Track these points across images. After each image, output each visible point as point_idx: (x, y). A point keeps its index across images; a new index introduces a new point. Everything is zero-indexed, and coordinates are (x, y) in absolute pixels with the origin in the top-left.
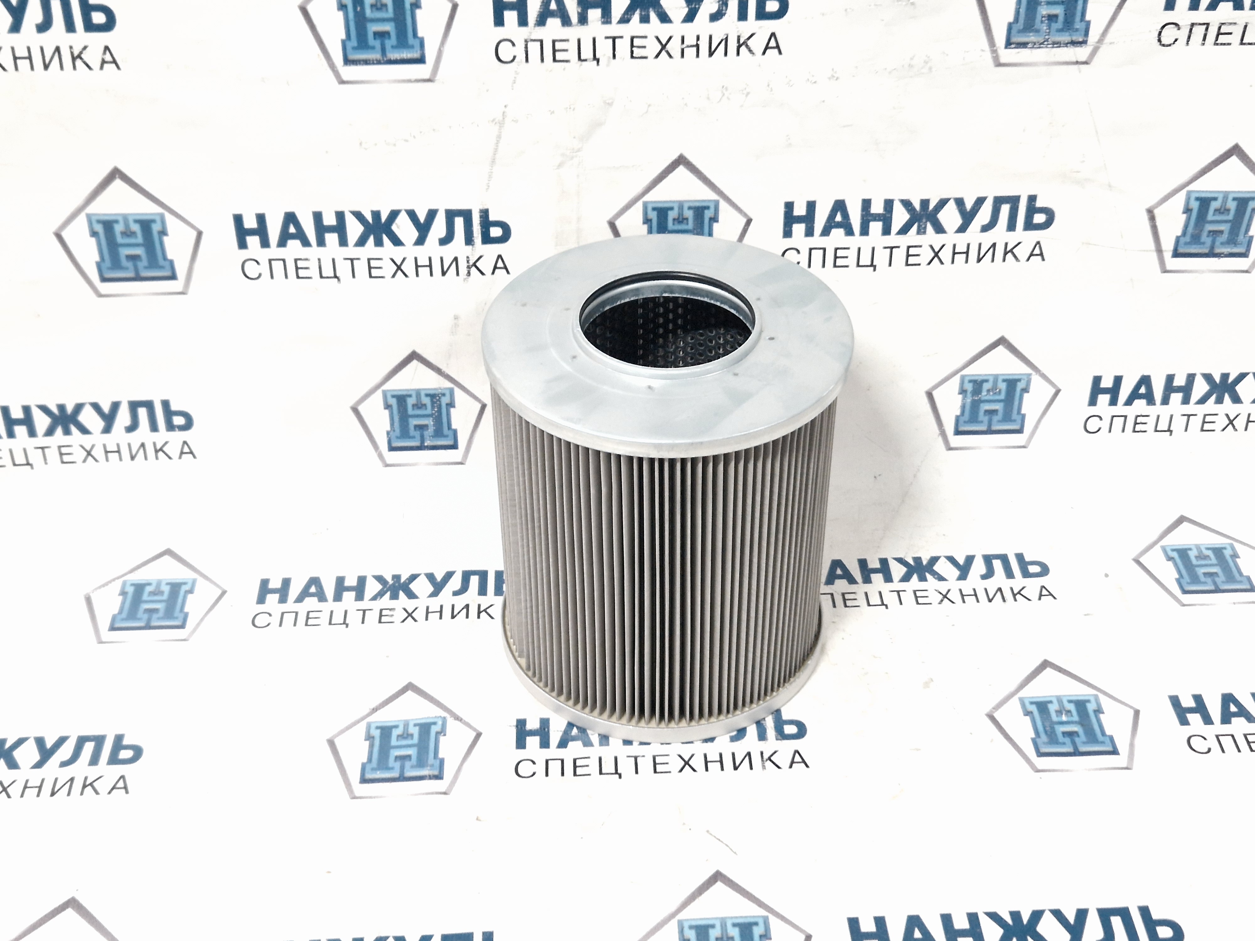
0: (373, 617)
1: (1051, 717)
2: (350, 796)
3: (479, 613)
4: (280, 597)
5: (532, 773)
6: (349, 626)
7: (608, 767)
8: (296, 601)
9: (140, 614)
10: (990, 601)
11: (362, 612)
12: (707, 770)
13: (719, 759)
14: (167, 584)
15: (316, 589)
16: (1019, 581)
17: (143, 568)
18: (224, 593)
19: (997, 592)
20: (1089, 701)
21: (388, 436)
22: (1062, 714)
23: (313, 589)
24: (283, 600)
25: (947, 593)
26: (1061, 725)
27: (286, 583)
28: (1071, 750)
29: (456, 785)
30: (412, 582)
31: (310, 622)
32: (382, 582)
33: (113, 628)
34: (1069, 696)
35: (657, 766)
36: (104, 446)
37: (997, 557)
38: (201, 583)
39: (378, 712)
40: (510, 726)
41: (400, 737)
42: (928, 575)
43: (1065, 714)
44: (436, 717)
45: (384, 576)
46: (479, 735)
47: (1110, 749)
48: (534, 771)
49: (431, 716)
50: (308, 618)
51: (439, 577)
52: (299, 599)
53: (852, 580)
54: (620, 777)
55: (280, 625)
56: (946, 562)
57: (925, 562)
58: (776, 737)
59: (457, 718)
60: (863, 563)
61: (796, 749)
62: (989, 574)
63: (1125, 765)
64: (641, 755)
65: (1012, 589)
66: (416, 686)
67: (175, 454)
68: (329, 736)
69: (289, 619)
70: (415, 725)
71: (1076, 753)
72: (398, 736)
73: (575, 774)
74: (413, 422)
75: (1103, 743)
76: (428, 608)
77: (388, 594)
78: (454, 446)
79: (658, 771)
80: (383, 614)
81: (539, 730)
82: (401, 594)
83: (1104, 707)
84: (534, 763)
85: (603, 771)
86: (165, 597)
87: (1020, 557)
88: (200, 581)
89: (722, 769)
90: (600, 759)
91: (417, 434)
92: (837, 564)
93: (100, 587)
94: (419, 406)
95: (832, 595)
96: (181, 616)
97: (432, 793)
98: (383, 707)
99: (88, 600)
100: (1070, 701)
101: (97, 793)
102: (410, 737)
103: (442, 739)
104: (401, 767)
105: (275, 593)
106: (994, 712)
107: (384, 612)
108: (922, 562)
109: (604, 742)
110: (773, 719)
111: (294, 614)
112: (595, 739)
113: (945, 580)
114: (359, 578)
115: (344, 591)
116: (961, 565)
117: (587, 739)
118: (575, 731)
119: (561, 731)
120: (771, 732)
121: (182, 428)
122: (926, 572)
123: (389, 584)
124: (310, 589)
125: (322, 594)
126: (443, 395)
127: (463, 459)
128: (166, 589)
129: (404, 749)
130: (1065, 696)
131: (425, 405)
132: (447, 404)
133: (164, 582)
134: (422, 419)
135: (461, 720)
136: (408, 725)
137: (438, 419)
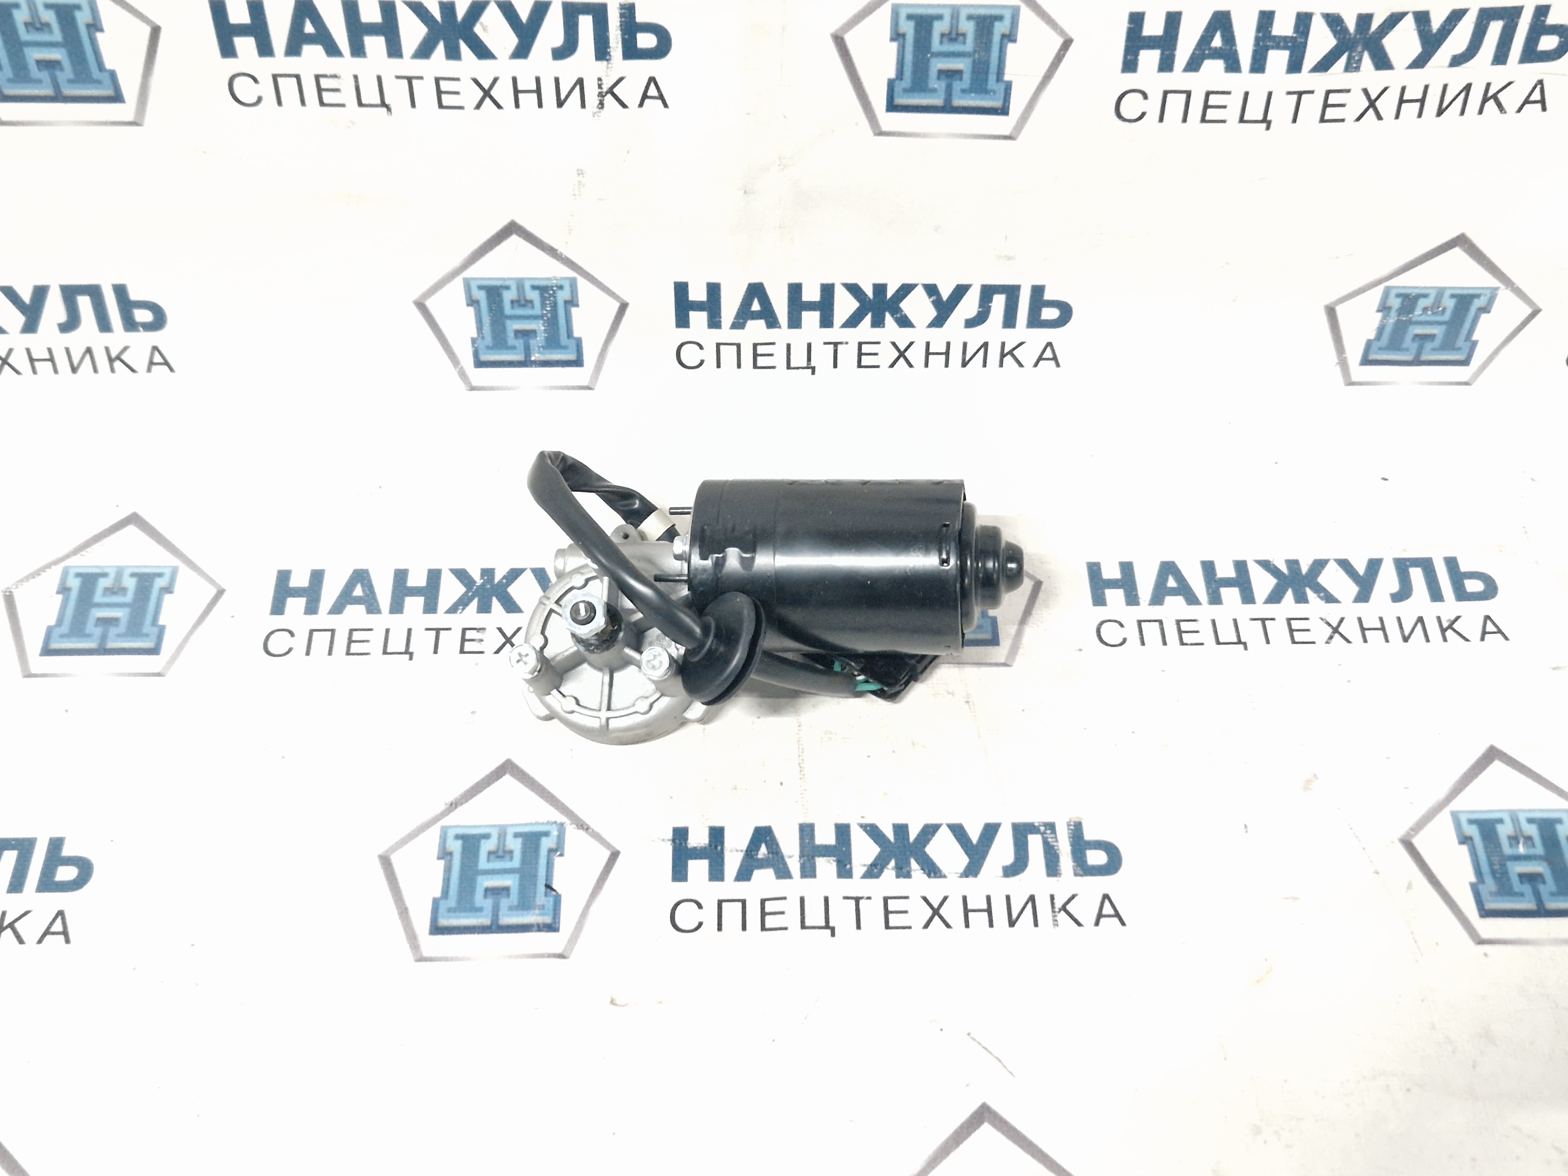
0: (448, 641)
1: (1501, 848)
4: (308, 603)
5: (696, 925)
6: (414, 657)
7: (815, 917)
8: (330, 613)
9: (90, 627)
10: (1406, 639)
11: (434, 632)
12: (967, 925)
13: (985, 907)
14: (133, 575)
15: (364, 591)
16: (1450, 607)
17: (96, 547)
18: (221, 592)
19: (1416, 625)
20: (1559, 821)
21: (473, 346)
22: (1518, 843)
23: (358, 591)
24: (312, 609)
25: (1339, 625)
26: (1517, 863)
27: (317, 577)
28: (1531, 905)
29: (579, 941)
30: (512, 583)
31: (355, 648)
33: (47, 651)
34: (1530, 811)
35: (891, 916)
36: (28, 351)
37: (1416, 562)
38: (185, 577)
39: (460, 809)
40: (663, 840)
41: (493, 855)
42: (1309, 592)
43: (1524, 843)
44: (548, 821)
45: (467, 570)
46: (615, 856)
48: (700, 920)
49: (541, 821)
50: (350, 641)
52: (337, 609)
53: (1192, 599)
54: (833, 934)
55: (308, 653)
56: (1337, 570)
57: (1304, 569)
58: (1074, 870)
59: (582, 826)
60: (1208, 568)
61: (1106, 892)
62: (1403, 594)
64: (866, 896)
65: (1439, 618)
66: (517, 767)
67: (141, 364)
68: (382, 850)
69: (321, 641)
70: (516, 835)
71: (1541, 912)
72: (490, 853)
73: (763, 928)
74: (514, 326)
77: (475, 603)
78: (578, 362)
79: (891, 924)
80: (467, 637)
81: (708, 848)
82: (496, 604)
84: (700, 906)
85: (808, 923)
86: (129, 598)
87: (1451, 563)
88: (185, 574)
89: (991, 925)
90: (802, 900)
91: (519, 343)
92: (1168, 569)
93: (27, 578)
94: (521, 302)
95: (1161, 622)
96: (155, 630)
97: (542, 956)
98: (467, 801)
99: (10, 600)
100: (1531, 821)
101: (21, 941)
102: (508, 857)
103: (558, 861)
104: (493, 907)
105: (299, 596)
106: (1413, 836)
107: (469, 635)
108: (1300, 569)
109: (809, 871)
110: (1070, 838)
111: (330, 633)
112: (794, 865)
113: (1336, 601)
114: (431, 572)
115: (407, 595)
116: (1360, 575)
117: (781, 866)
118: (763, 850)
119: (742, 849)
120: (1066, 862)
121: (149, 327)
122: (1306, 587)
123: (477, 584)
124: (354, 590)
125: (373, 601)
126: (561, 287)
127: (591, 381)
128: (130, 583)
129: (499, 876)
130: (1523, 811)
131: (531, 302)
132: (566, 302)
133: (128, 572)
134: (527, 321)
135: (587, 829)
136: (505, 835)
137: (552, 323)
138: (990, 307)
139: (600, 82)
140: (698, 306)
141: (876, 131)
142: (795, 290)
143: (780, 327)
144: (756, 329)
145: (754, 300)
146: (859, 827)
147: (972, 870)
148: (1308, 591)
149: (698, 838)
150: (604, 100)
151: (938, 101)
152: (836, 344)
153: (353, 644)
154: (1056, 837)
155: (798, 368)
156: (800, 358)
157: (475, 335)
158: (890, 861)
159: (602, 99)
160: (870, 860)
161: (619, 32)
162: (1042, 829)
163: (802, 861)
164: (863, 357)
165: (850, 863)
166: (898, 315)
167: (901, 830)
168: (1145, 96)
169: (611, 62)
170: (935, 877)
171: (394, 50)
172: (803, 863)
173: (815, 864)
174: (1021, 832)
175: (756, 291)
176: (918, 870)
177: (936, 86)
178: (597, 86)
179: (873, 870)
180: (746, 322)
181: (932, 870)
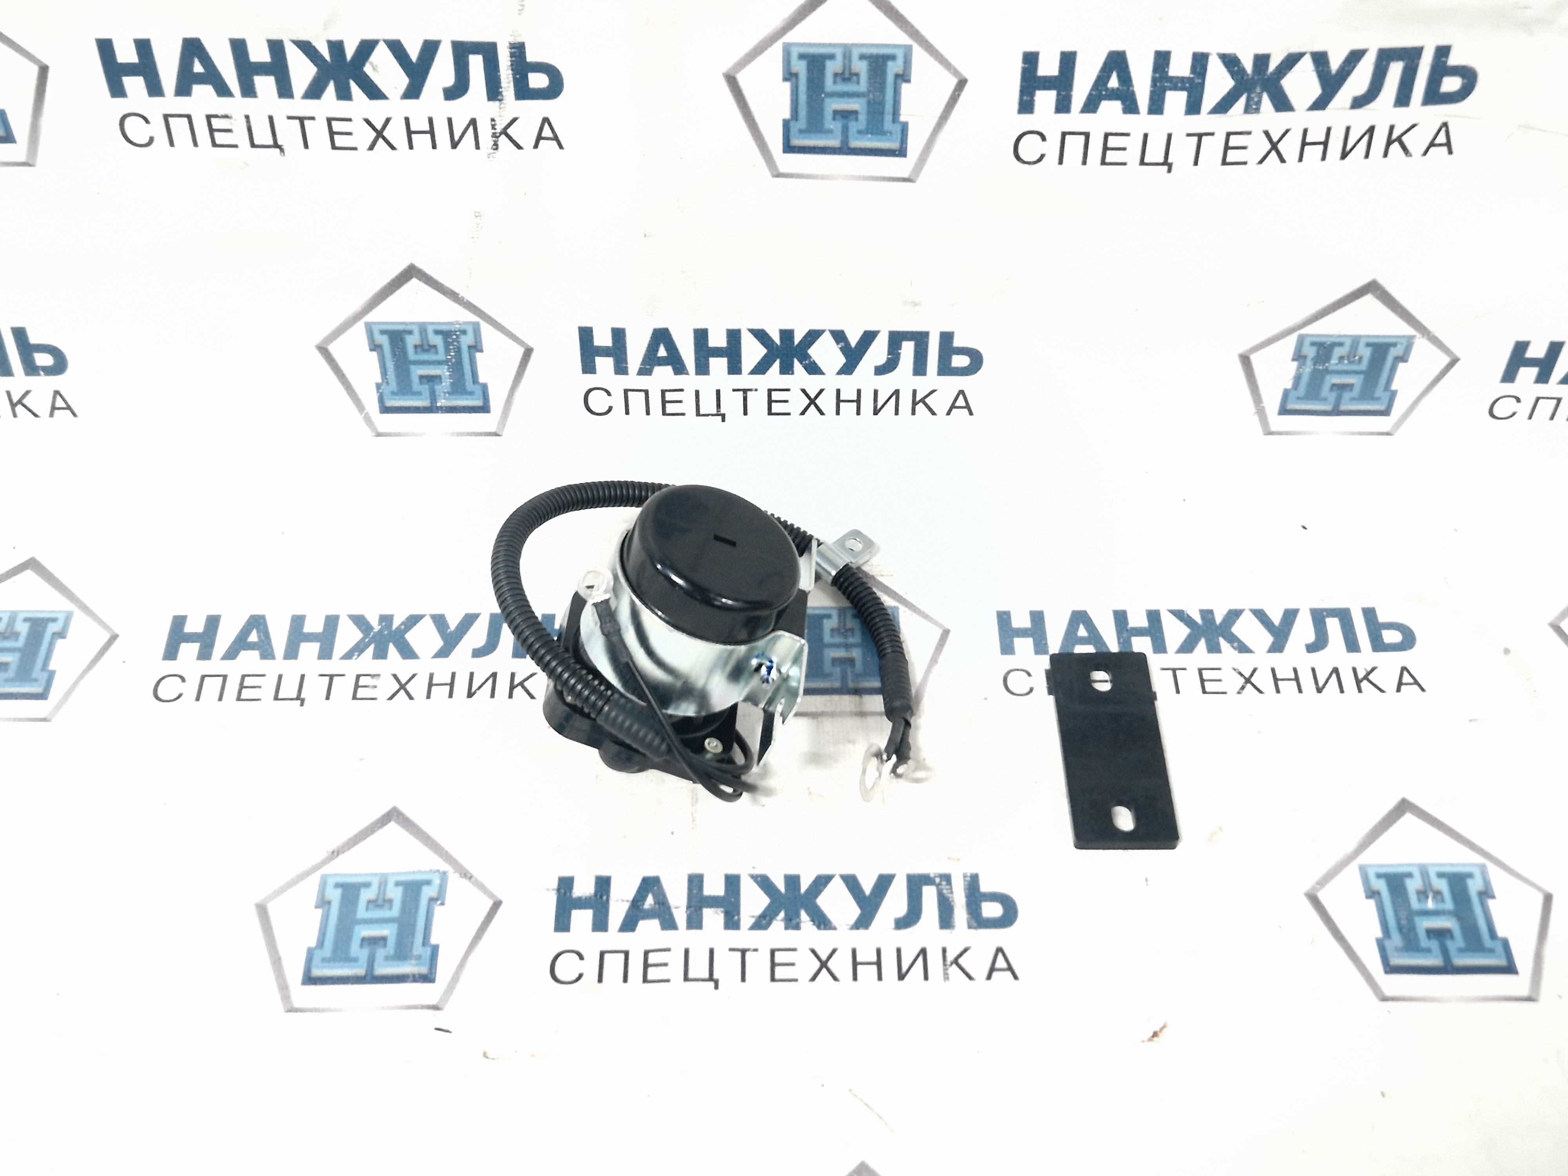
0: (343, 687)
1: (1409, 902)
2: (284, 1006)
3: (512, 688)
4: (202, 649)
5: (576, 976)
6: (306, 702)
7: (699, 968)
8: (224, 658)
10: (1319, 690)
11: (327, 678)
12: (855, 978)
13: (874, 959)
14: (26, 620)
15: (259, 637)
16: (1366, 658)
18: (114, 638)
19: (1331, 675)
20: (1470, 875)
21: (378, 391)
22: (1427, 897)
23: (253, 637)
24: (205, 654)
25: (1252, 675)
26: (1425, 918)
27: (213, 622)
28: (1439, 962)
29: (455, 993)
30: (410, 629)
31: (246, 693)
32: (363, 627)
34: (1441, 865)
35: (777, 969)
37: (1333, 613)
38: (79, 622)
39: (341, 856)
40: (547, 889)
41: (373, 904)
42: (1222, 642)
43: (1432, 898)
44: (431, 870)
45: (366, 617)
46: (497, 905)
47: (1502, 962)
48: (581, 972)
49: (423, 870)
50: (242, 686)
51: (453, 623)
52: (231, 654)
53: (1102, 648)
54: (716, 987)
55: (198, 699)
56: (1252, 621)
57: (1219, 619)
58: (968, 923)
59: (466, 875)
61: (999, 945)
62: (1319, 644)
63: (1525, 993)
64: (753, 947)
65: (1354, 670)
66: (403, 815)
67: (43, 409)
68: (258, 899)
69: (212, 686)
70: (397, 884)
71: (1448, 968)
72: (369, 902)
73: (645, 980)
75: (1491, 951)
76: (431, 676)
77: (371, 650)
78: (484, 408)
79: (777, 976)
80: (360, 684)
81: (594, 898)
82: (392, 650)
83: (1496, 889)
84: (581, 957)
85: (691, 975)
86: (20, 643)
87: (1369, 614)
88: (79, 619)
89: (880, 978)
90: (687, 952)
91: (425, 389)
92: (1079, 618)
94: (424, 347)
96: (45, 675)
97: (415, 1007)
98: (349, 849)
100: (1441, 875)
102: (387, 905)
103: (438, 910)
104: (369, 957)
105: (193, 642)
106: (1318, 890)
107: (363, 681)
108: (1213, 619)
109: (695, 922)
110: (965, 889)
111: (221, 678)
112: (680, 916)
113: (1248, 651)
114: (328, 618)
115: (303, 641)
116: (1275, 626)
117: (667, 916)
118: (650, 901)
119: (628, 899)
120: (960, 914)
121: (50, 371)
122: (1220, 636)
123: (375, 630)
124: (249, 636)
125: (268, 647)
126: (464, 332)
127: (498, 427)
128: (23, 628)
129: (377, 926)
130: (1433, 865)
131: (435, 347)
132: (470, 347)
133: (21, 617)
134: (431, 367)
135: (470, 878)
136: (386, 883)
137: (457, 368)
138: (899, 354)
139: (493, 123)
140: (604, 352)
141: (775, 173)
142: (701, 336)
143: (687, 374)
144: (663, 375)
145: (660, 346)
146: (749, 878)
147: (863, 922)
148: (1221, 640)
149: (584, 888)
150: (498, 141)
151: (835, 143)
152: (745, 391)
153: (244, 690)
154: (951, 889)
155: (708, 415)
156: (708, 405)
157: (379, 380)
158: (780, 912)
159: (496, 139)
160: (759, 911)
161: (510, 72)
162: (938, 880)
163: (689, 912)
164: (773, 404)
165: (738, 914)
166: (807, 362)
167: (792, 881)
168: (1044, 138)
169: (503, 102)
170: (825, 929)
171: (285, 90)
172: (690, 914)
173: (701, 915)
174: (916, 883)
175: (661, 336)
176: (807, 921)
177: (832, 127)
178: (491, 127)
179: (761, 921)
180: (653, 368)
181: (822, 922)
